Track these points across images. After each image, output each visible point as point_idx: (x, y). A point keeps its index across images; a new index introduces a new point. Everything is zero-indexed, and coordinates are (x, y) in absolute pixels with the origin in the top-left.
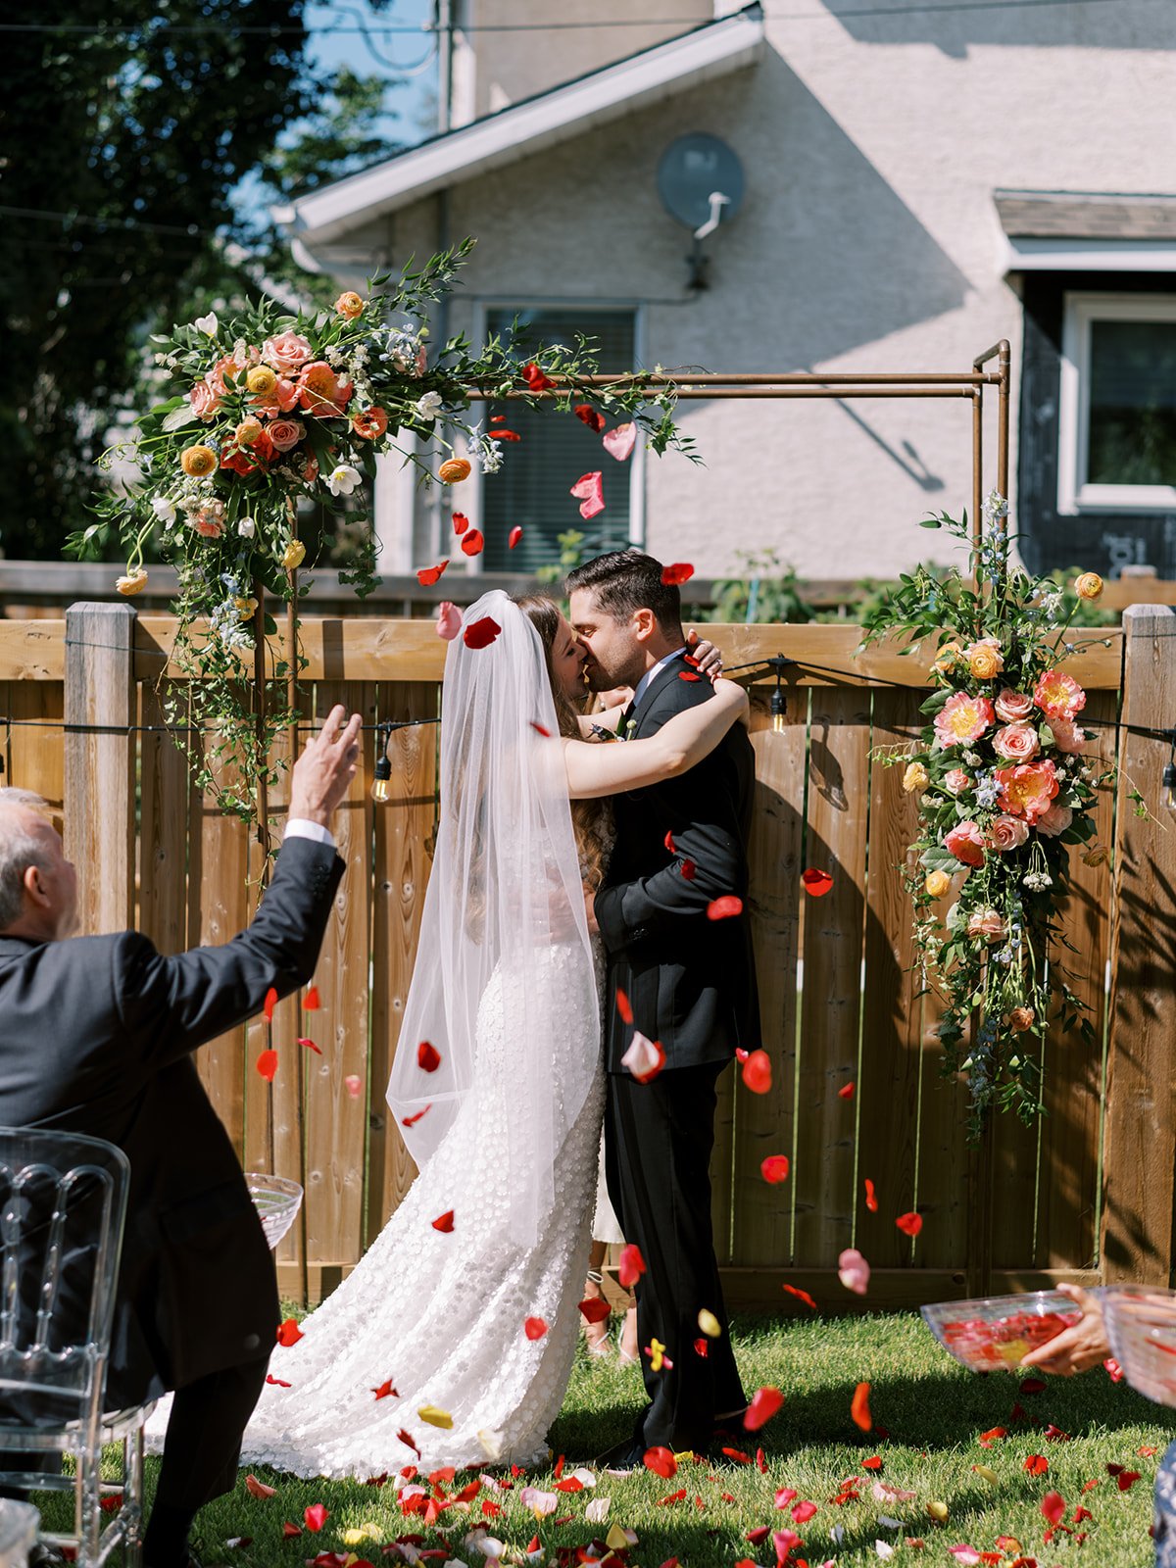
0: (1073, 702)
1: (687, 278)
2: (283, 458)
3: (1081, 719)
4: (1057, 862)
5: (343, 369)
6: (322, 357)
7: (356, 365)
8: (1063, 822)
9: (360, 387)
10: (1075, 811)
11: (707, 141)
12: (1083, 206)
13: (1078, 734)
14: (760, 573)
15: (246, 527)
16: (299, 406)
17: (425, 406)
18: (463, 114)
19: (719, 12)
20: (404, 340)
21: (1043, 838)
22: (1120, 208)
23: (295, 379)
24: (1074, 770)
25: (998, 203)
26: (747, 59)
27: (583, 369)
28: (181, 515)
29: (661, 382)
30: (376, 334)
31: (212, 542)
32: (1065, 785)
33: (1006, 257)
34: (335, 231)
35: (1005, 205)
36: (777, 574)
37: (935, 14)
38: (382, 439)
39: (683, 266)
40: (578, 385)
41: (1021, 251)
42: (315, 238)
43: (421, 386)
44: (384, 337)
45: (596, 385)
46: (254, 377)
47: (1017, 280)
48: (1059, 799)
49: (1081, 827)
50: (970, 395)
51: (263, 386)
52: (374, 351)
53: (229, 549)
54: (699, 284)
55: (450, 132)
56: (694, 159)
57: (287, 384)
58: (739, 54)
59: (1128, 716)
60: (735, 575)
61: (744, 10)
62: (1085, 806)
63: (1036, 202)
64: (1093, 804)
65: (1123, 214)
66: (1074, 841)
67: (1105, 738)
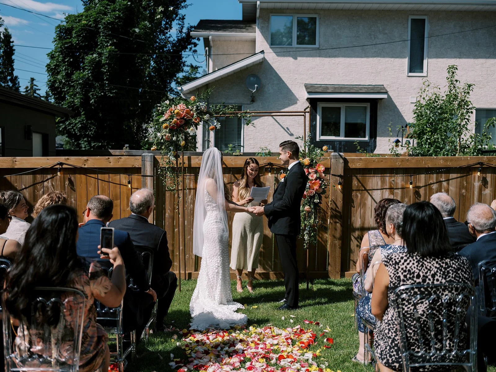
0: (323, 169)
1: (251, 100)
2: (181, 126)
3: (324, 172)
4: (320, 198)
5: (192, 110)
6: (188, 108)
7: (194, 109)
8: (321, 191)
9: (195, 113)
10: (323, 189)
11: (254, 76)
12: (320, 87)
13: (323, 175)
14: (264, 151)
15: (174, 138)
16: (184, 116)
17: (206, 117)
18: (211, 71)
19: (256, 53)
20: (203, 105)
21: (317, 193)
22: (327, 87)
23: (183, 112)
24: (323, 181)
25: (305, 86)
26: (261, 61)
27: (235, 110)
28: (162, 136)
29: (249, 113)
30: (198, 104)
31: (168, 141)
32: (321, 184)
33: (307, 96)
34: (189, 91)
35: (307, 87)
36: (267, 151)
37: (294, 52)
38: (199, 123)
39: (250, 97)
40: (234, 113)
41: (309, 95)
42: (185, 93)
43: (205, 113)
44: (199, 104)
45: (237, 113)
46: (176, 111)
47: (309, 100)
48: (320, 187)
49: (324, 192)
50: (303, 115)
51: (178, 113)
52: (197, 107)
53: (171, 142)
54: (253, 101)
55: (209, 74)
56: (252, 79)
57: (182, 113)
58: (260, 60)
59: (332, 173)
60: (259, 152)
61: (260, 52)
62: (325, 188)
63: (312, 86)
64: (326, 188)
65: (327, 88)
66: (323, 194)
67: (328, 177)
